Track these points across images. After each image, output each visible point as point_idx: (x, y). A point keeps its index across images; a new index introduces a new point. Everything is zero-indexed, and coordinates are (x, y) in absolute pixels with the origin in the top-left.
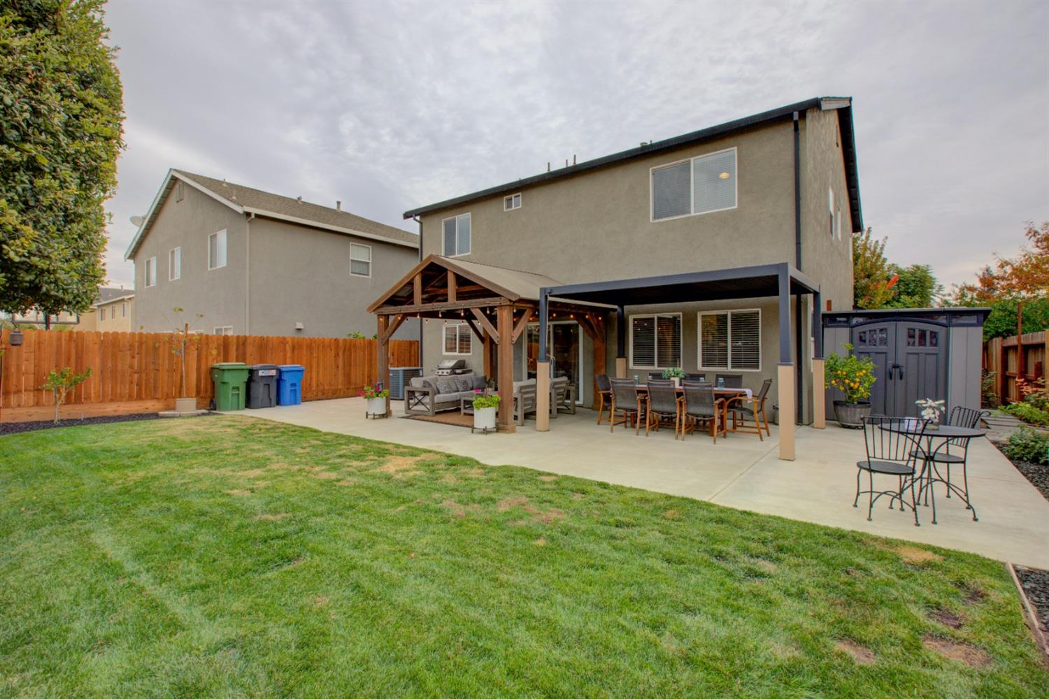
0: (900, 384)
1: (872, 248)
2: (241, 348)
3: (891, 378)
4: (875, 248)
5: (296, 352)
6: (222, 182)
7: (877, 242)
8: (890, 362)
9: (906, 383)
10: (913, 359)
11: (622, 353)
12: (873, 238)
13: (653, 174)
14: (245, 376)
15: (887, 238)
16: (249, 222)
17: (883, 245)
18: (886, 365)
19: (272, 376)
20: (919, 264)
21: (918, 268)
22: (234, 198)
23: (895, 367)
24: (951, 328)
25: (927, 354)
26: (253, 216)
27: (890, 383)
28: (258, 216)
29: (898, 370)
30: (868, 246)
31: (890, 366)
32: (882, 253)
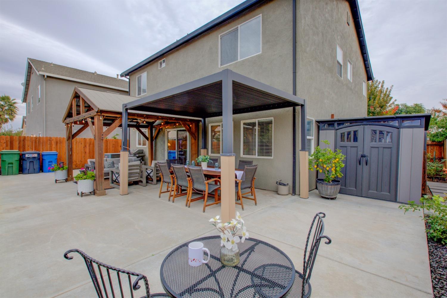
0: (366, 168)
1: (385, 92)
2: (22, 142)
3: (360, 164)
4: (386, 92)
5: (58, 144)
6: (51, 64)
7: (387, 88)
8: (360, 153)
9: (370, 168)
10: (375, 151)
11: (205, 147)
12: (385, 87)
13: (221, 39)
14: (17, 158)
15: (393, 86)
16: (45, 80)
17: (391, 90)
18: (357, 156)
19: (35, 158)
20: (418, 103)
21: (416, 105)
22: (43, 69)
23: (363, 156)
24: (401, 129)
25: (384, 148)
26: (46, 77)
27: (359, 167)
28: (48, 77)
29: (364, 159)
30: (383, 91)
31: (359, 156)
32: (390, 94)
